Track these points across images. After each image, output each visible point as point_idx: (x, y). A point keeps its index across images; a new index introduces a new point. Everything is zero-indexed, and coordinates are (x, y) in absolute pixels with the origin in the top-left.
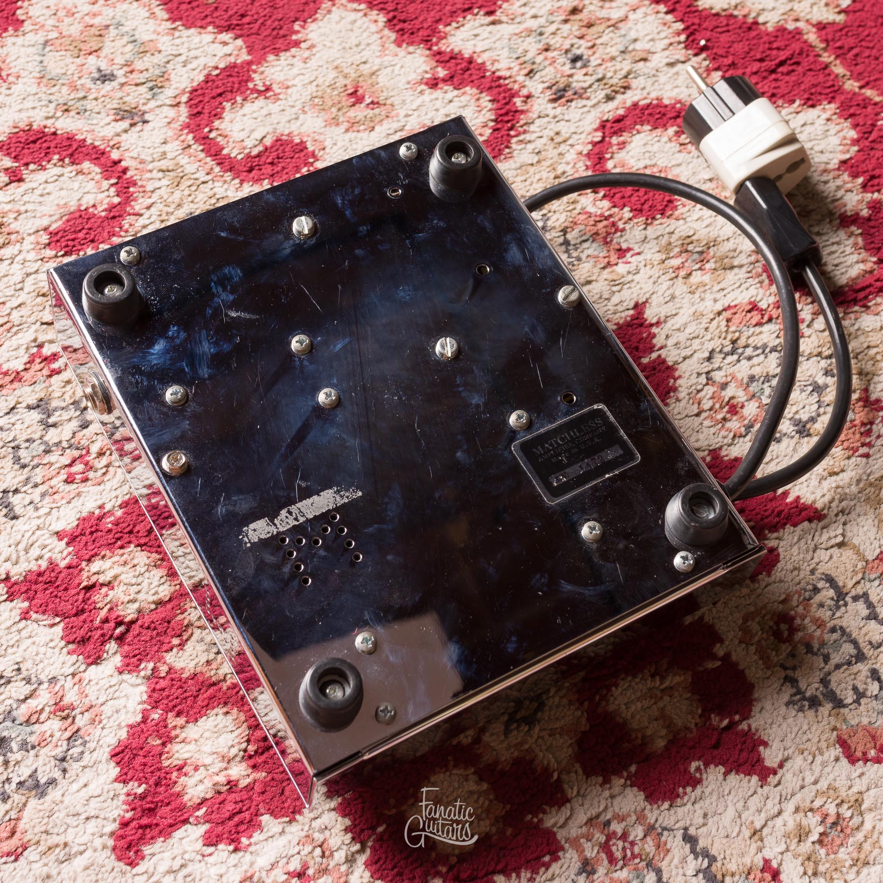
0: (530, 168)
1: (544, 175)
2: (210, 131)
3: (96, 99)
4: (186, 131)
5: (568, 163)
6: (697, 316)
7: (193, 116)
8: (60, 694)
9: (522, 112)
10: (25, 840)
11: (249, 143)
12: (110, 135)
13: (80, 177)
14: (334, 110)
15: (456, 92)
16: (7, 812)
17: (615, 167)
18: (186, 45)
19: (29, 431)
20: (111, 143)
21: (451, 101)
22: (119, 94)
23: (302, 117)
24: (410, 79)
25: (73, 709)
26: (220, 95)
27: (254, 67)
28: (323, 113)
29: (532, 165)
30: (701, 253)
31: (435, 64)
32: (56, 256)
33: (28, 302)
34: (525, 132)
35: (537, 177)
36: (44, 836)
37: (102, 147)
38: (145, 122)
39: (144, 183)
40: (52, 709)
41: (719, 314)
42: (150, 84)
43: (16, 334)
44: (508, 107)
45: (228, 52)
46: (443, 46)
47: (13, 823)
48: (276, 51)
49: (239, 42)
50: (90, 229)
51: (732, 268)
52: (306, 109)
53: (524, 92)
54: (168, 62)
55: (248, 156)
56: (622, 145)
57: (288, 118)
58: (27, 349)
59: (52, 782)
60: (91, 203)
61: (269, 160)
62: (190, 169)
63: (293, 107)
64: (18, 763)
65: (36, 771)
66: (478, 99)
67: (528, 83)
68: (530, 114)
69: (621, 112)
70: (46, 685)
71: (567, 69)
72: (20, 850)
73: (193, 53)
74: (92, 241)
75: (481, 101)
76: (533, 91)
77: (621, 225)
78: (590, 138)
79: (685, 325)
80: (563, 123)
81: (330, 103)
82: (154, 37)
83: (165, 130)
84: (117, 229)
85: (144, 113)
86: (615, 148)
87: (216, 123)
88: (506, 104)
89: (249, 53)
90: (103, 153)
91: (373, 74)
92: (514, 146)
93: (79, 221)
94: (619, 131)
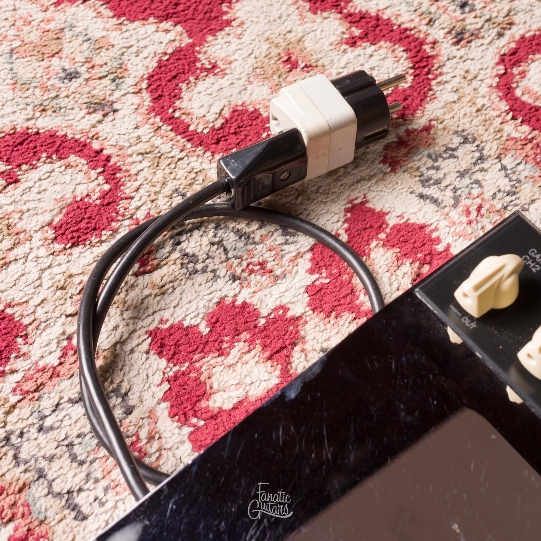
0: (453, 105)
1: (468, 110)
2: (174, 111)
3: (67, 96)
4: (153, 114)
5: (484, 97)
7: (155, 100)
9: (433, 57)
11: (211, 117)
12: (87, 128)
13: (70, 170)
14: (275, 77)
15: (373, 47)
17: (523, 94)
18: (134, 37)
19: (79, 425)
20: (90, 135)
21: (371, 56)
22: (87, 89)
23: (249, 87)
24: (331, 40)
26: (175, 77)
27: (197, 49)
28: (267, 82)
29: (454, 102)
31: (349, 25)
32: (65, 249)
33: (49, 297)
34: (441, 74)
35: (462, 112)
37: (83, 139)
38: (115, 111)
39: (128, 167)
42: (112, 76)
43: (44, 330)
44: (420, 54)
45: (172, 39)
46: (350, 8)
48: (213, 32)
49: (179, 28)
50: (90, 218)
52: (251, 79)
53: (430, 39)
54: (123, 54)
55: (213, 129)
56: (523, 74)
57: (238, 90)
58: (58, 343)
60: (85, 193)
61: (232, 131)
62: (165, 148)
63: (239, 79)
66: (393, 51)
67: (430, 31)
68: (440, 58)
69: (513, 45)
71: (459, 14)
73: (142, 43)
75: (397, 52)
76: (436, 37)
78: (495, 72)
80: (469, 62)
81: (271, 72)
82: (104, 33)
83: (134, 115)
84: (114, 214)
85: (113, 103)
86: (518, 77)
87: (178, 103)
88: (419, 51)
89: (190, 36)
90: (85, 145)
91: (300, 41)
92: (435, 88)
93: (77, 213)
94: (517, 62)
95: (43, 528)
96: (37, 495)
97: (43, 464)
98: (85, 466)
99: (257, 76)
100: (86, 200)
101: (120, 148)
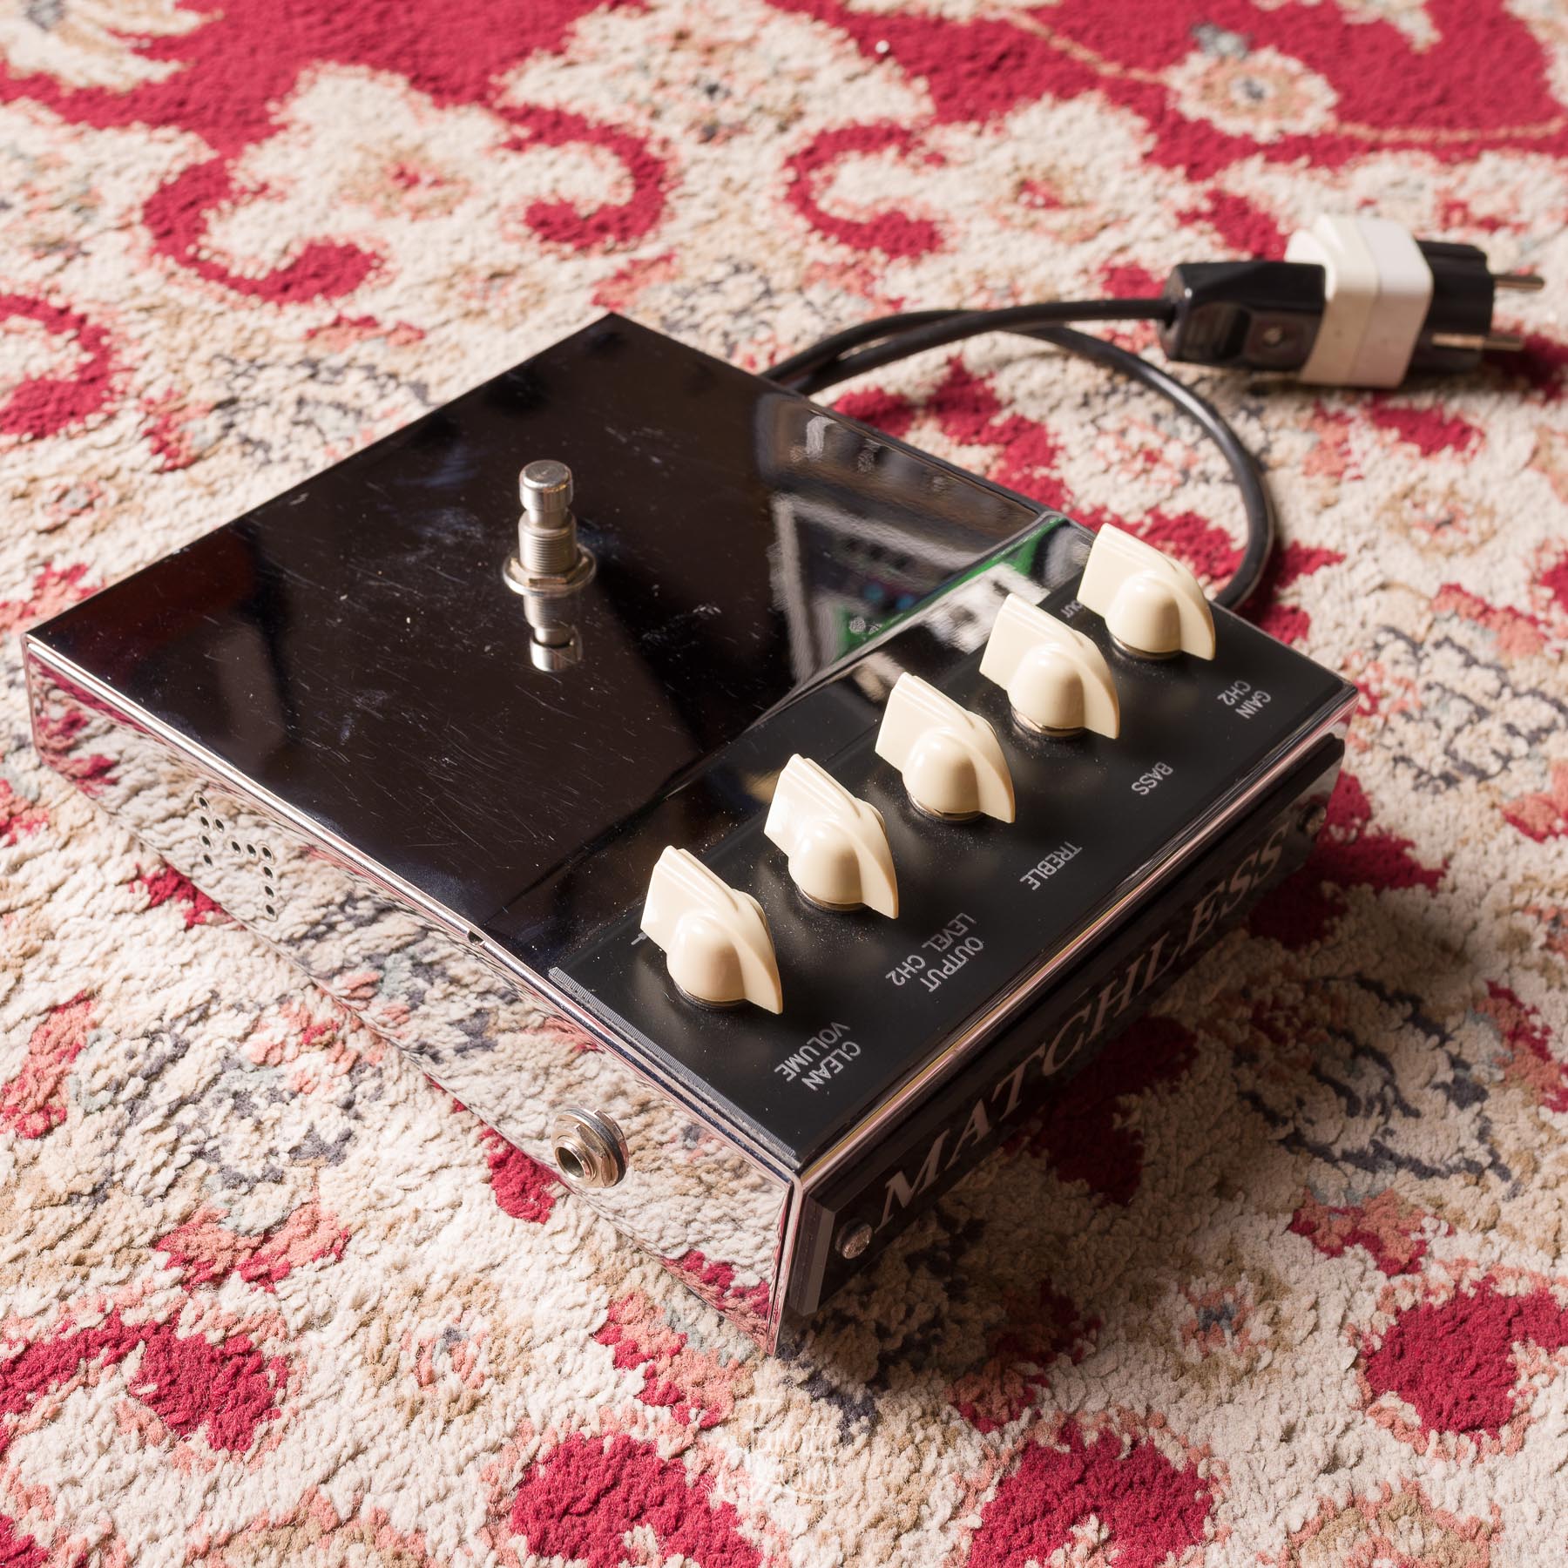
1: (737, 230)
2: (199, 250)
7: (161, 236)
8: (305, 1014)
10: (342, 1226)
11: (267, 257)
14: (381, 198)
15: (555, 151)
16: (293, 1194)
17: (834, 208)
21: (552, 164)
22: (28, 225)
23: (334, 214)
24: (477, 146)
25: (338, 1028)
26: (191, 205)
27: (229, 164)
28: (365, 204)
30: (1008, 286)
31: (506, 123)
32: (21, 443)
34: (682, 183)
35: (727, 234)
36: (371, 1213)
38: (86, 254)
39: (123, 329)
40: (300, 1038)
42: (73, 206)
44: (640, 159)
45: (180, 151)
47: (309, 1208)
49: (191, 137)
50: (60, 400)
52: (336, 204)
53: (657, 136)
54: (88, 176)
55: (274, 274)
56: (829, 180)
57: (313, 218)
58: (27, 570)
59: (347, 1137)
61: (311, 273)
62: (189, 299)
64: (278, 1120)
65: (311, 1129)
66: (593, 155)
67: (655, 125)
68: (678, 163)
69: (807, 143)
70: (274, 1009)
71: (704, 101)
72: (340, 1243)
73: (123, 160)
75: (599, 156)
76: (668, 134)
77: (876, 271)
78: (780, 178)
80: (730, 167)
81: (370, 191)
82: (50, 148)
83: (123, 260)
85: (79, 244)
87: (203, 240)
88: (636, 156)
89: (213, 147)
91: (418, 149)
92: (673, 203)
93: (36, 394)
94: (817, 165)
95: (38, 813)
99: (346, 198)
100: (50, 377)
101: (105, 304)
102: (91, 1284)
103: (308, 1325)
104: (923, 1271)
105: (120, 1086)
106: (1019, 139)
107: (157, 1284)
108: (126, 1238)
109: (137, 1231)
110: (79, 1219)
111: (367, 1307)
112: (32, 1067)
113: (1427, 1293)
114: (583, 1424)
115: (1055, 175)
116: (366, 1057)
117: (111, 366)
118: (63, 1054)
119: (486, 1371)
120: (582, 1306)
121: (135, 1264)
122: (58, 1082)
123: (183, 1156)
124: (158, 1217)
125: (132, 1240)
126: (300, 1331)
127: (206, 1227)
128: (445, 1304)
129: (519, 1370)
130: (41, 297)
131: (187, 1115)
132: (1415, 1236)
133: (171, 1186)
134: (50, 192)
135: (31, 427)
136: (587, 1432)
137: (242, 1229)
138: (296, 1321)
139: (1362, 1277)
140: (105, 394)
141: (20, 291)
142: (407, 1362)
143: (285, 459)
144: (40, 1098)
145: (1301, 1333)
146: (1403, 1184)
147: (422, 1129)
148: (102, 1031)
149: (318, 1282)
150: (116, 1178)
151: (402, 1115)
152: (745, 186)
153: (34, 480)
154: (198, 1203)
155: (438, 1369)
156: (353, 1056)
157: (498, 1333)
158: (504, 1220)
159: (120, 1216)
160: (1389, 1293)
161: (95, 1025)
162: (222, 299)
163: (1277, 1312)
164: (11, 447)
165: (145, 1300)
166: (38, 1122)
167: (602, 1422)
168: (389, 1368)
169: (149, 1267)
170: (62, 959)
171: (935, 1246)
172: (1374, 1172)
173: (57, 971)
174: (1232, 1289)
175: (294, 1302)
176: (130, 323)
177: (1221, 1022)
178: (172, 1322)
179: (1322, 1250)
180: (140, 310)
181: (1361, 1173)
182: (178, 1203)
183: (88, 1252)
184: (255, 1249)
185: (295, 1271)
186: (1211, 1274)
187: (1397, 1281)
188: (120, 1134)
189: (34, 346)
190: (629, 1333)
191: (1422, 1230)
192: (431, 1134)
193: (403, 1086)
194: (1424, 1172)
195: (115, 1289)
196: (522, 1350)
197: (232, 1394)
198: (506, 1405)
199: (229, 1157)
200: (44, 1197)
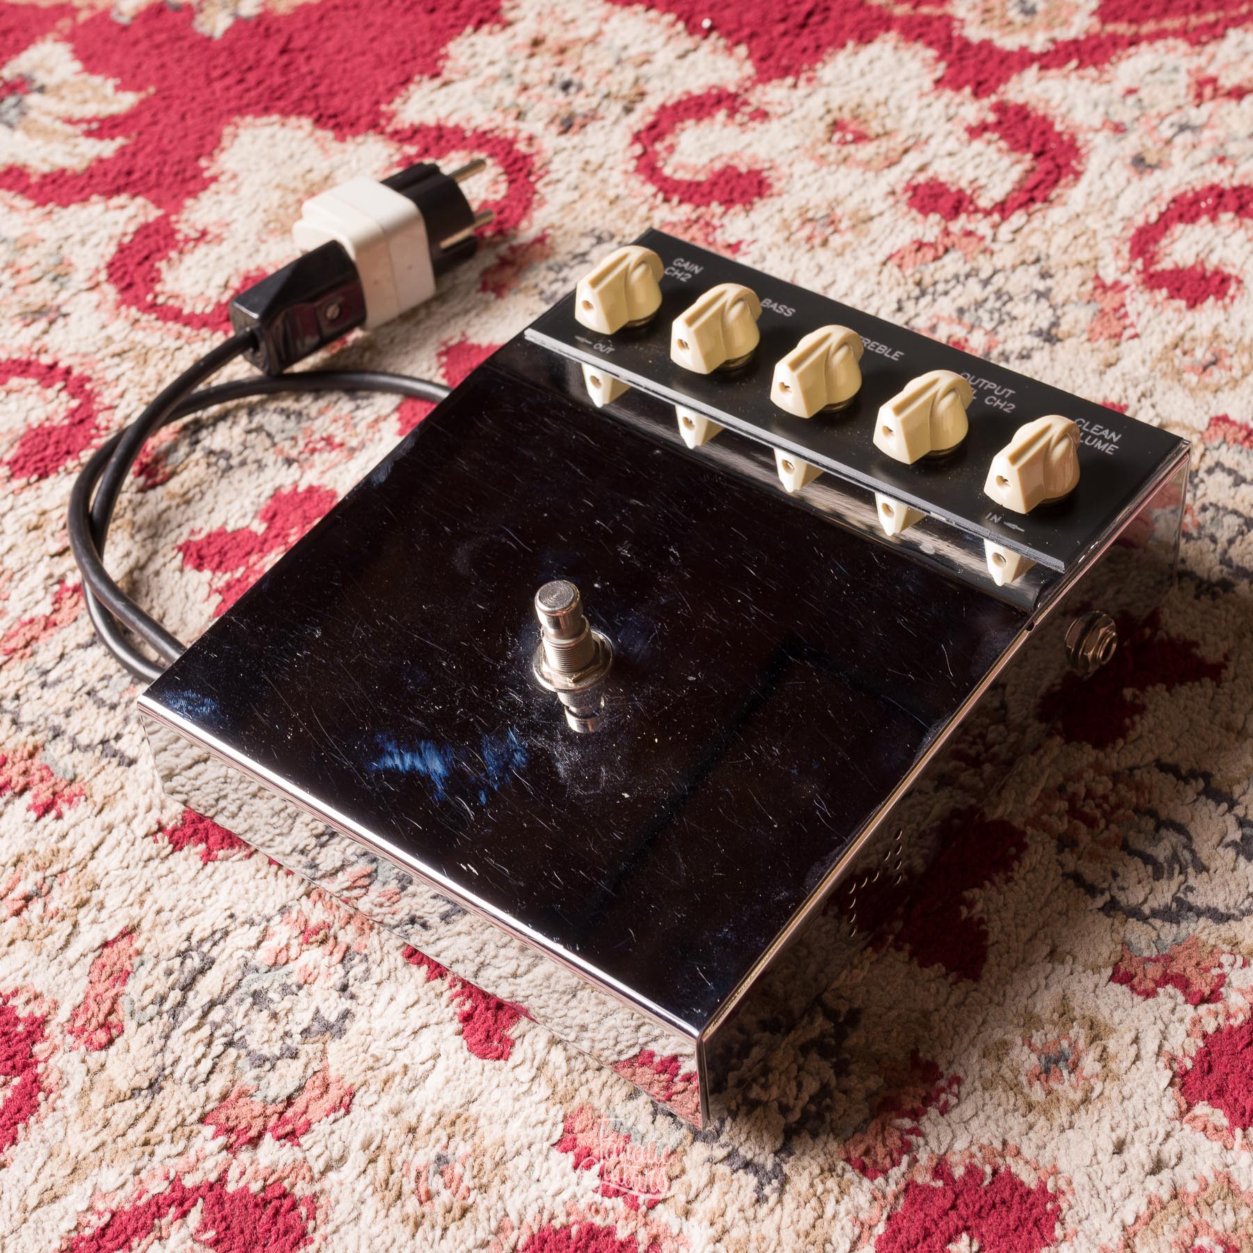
0: (573, 206)
1: (596, 205)
2: (156, 296)
4: (124, 307)
5: (617, 186)
6: (861, 274)
7: (123, 290)
8: (302, 919)
9: (532, 155)
10: (346, 1086)
11: (212, 293)
12: (28, 342)
13: (13, 396)
16: (306, 1066)
17: (675, 171)
18: (74, 224)
19: (99, 669)
20: (35, 349)
22: (15, 298)
23: (262, 246)
24: (375, 168)
25: (329, 927)
26: (147, 258)
27: (173, 219)
29: (575, 201)
30: (828, 216)
31: (398, 145)
32: (29, 484)
33: (20, 542)
34: (547, 172)
35: (588, 211)
36: (370, 1073)
37: (25, 359)
38: (65, 315)
39: (101, 375)
40: (301, 939)
41: (884, 264)
42: (51, 276)
43: (21, 580)
44: (512, 156)
45: (132, 214)
46: (396, 124)
47: (320, 1075)
48: (193, 194)
49: (140, 200)
51: (871, 219)
52: (264, 237)
53: (524, 135)
54: (60, 248)
55: (219, 304)
56: (671, 149)
57: (247, 254)
58: (46, 589)
59: (346, 1015)
62: (152, 340)
64: (290, 1010)
65: (318, 1011)
67: (521, 125)
68: (544, 154)
69: (650, 119)
70: (278, 918)
71: (561, 97)
72: (347, 1099)
73: (87, 230)
74: (68, 453)
77: (716, 222)
78: (629, 155)
79: (851, 287)
80: (587, 150)
82: (27, 229)
83: (95, 315)
85: (58, 308)
86: (663, 153)
87: (158, 287)
88: (508, 153)
89: (159, 206)
90: (30, 365)
91: (327, 178)
92: (541, 190)
93: (37, 441)
94: (660, 137)
95: (75, 788)
96: (56, 755)
97: (58, 720)
98: (119, 709)
99: (272, 232)
100: (47, 424)
101: (84, 355)
102: (156, 1159)
103: (328, 1168)
104: (814, 1056)
105: (163, 999)
106: (829, 85)
107: (207, 1152)
108: (180, 1119)
109: (187, 1112)
110: (141, 1109)
111: (373, 1147)
112: (92, 994)
113: (1228, 1016)
114: (552, 1217)
115: (862, 111)
116: (354, 948)
117: (95, 407)
118: (116, 980)
119: (471, 1185)
120: (543, 1123)
121: (188, 1139)
122: (114, 1002)
123: (217, 1048)
124: (203, 1099)
125: (184, 1120)
126: (323, 1173)
127: (241, 1102)
128: (434, 1136)
129: (497, 1180)
130: (33, 357)
131: (217, 1014)
132: (1216, 971)
133: (211, 1072)
134: (31, 267)
135: (36, 469)
136: (557, 1224)
137: (269, 1099)
138: (318, 1166)
139: (1173, 1011)
140: (93, 432)
141: (15, 356)
142: (409, 1186)
143: (243, 463)
144: (101, 1018)
145: (1126, 1064)
146: (1202, 929)
147: (404, 998)
148: (145, 957)
149: (332, 1132)
150: (167, 1072)
151: (387, 990)
152: (601, 166)
153: (44, 513)
154: (233, 1082)
155: (433, 1188)
156: (344, 948)
157: (477, 1153)
158: (474, 1062)
159: (173, 1102)
160: (1196, 1022)
161: (139, 953)
162: (179, 336)
163: (1104, 1049)
164: (22, 488)
165: (200, 1165)
166: (101, 1036)
167: (568, 1215)
168: (394, 1193)
169: (200, 1138)
170: (107, 904)
171: (823, 1035)
172: (1178, 923)
173: (104, 914)
174: (1067, 1036)
175: (316, 1151)
176: (106, 368)
177: (1045, 817)
178: (222, 1180)
179: (1139, 994)
180: (113, 356)
181: (1167, 925)
182: (218, 1085)
183: (151, 1134)
184: (281, 1114)
185: (314, 1127)
186: (1048, 1027)
187: (1203, 1009)
188: (167, 1037)
189: (32, 400)
190: (583, 1140)
191: (1220, 966)
192: (411, 1002)
193: (385, 966)
194: (1220, 917)
195: (175, 1160)
196: (497, 1165)
197: (274, 1229)
198: (488, 1210)
199: (253, 1043)
200: (113, 1096)
